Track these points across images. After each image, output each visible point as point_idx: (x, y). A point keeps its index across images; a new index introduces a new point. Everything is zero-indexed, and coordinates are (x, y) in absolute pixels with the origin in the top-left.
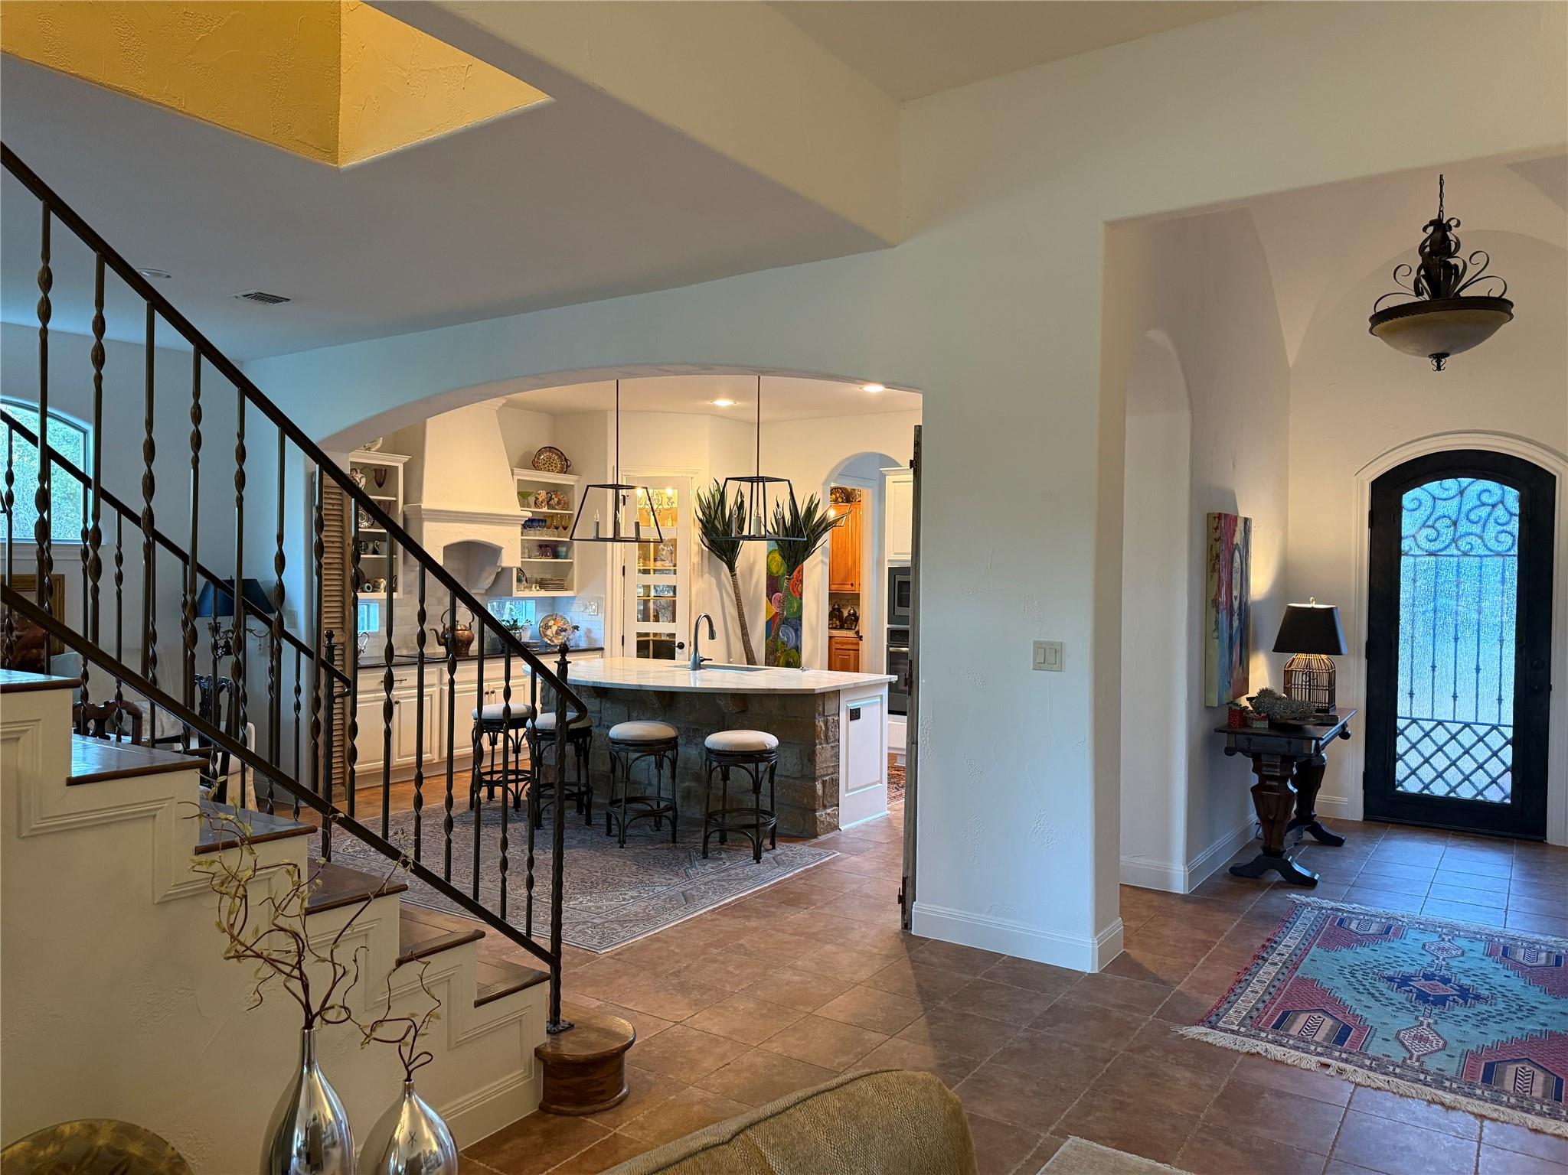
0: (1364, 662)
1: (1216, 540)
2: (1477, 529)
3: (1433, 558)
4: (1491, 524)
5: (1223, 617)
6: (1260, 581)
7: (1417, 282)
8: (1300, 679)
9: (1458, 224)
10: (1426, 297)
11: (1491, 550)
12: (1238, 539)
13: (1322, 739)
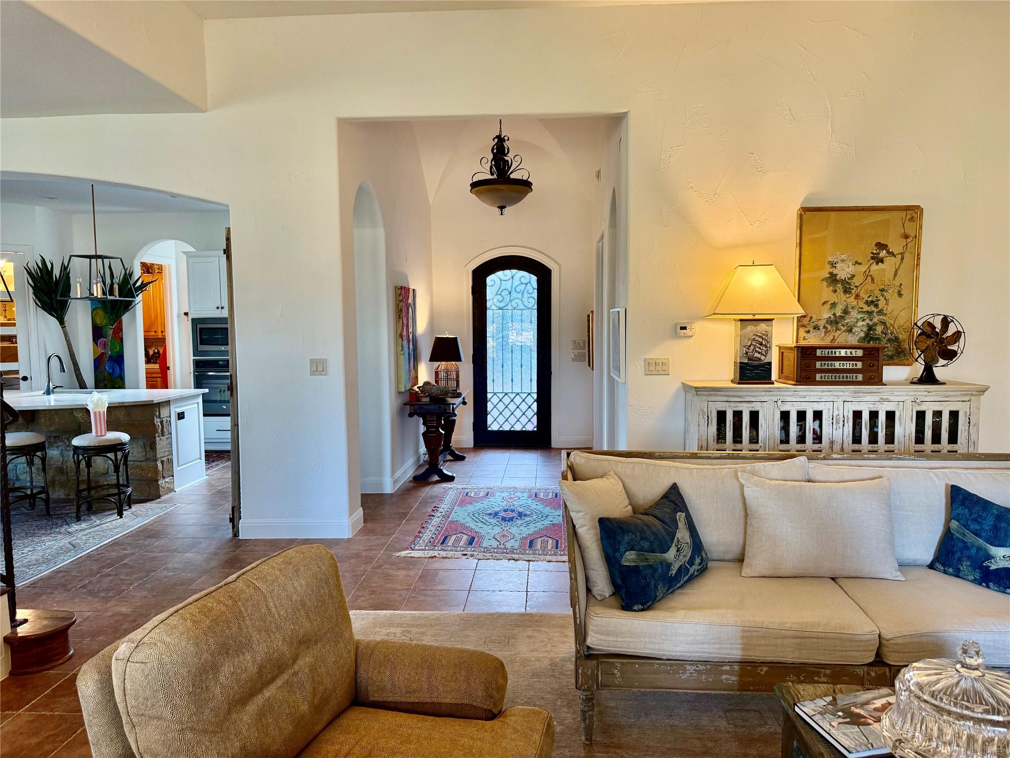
0: (472, 365)
1: (400, 301)
2: (519, 296)
3: (501, 311)
4: (526, 294)
5: (405, 343)
6: (422, 324)
7: (491, 168)
8: (442, 375)
9: (508, 140)
10: (495, 176)
11: (525, 306)
12: (410, 301)
13: (455, 404)
